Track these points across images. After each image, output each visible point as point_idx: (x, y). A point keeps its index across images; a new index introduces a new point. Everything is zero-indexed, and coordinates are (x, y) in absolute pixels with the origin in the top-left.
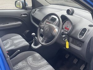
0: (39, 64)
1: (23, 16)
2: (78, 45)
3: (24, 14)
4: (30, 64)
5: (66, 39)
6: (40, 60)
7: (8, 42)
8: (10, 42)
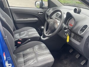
0: (42, 52)
1: (40, 13)
2: (77, 40)
3: (40, 12)
4: (35, 51)
5: (68, 34)
6: (44, 49)
7: (25, 33)
8: (26, 33)
